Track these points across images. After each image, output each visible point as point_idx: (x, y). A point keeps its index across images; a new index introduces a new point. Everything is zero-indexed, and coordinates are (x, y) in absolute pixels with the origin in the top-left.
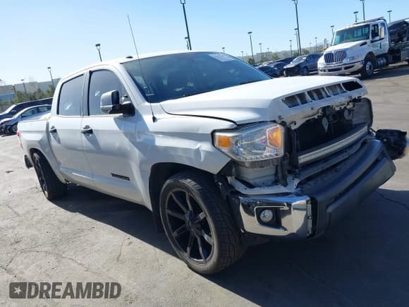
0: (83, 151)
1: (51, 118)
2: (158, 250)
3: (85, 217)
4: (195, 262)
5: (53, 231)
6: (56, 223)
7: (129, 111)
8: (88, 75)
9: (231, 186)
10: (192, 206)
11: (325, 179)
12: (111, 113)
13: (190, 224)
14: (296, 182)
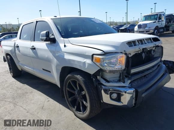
0: (30, 57)
1: (17, 41)
2: (61, 105)
3: (29, 87)
4: (78, 113)
5: (14, 92)
6: (15, 88)
7: (53, 41)
8: (36, 23)
9: (99, 81)
10: (79, 87)
11: (142, 81)
12: (44, 41)
13: (77, 95)
14: (129, 81)
